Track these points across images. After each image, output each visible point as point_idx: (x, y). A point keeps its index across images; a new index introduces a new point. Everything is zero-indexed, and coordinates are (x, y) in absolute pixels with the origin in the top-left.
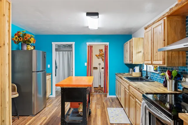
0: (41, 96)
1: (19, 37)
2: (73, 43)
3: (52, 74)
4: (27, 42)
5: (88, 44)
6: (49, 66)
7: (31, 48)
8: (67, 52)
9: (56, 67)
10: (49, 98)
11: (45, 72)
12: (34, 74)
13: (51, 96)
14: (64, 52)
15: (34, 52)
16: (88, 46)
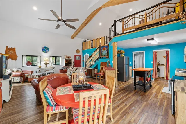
0: (127, 76)
1: (119, 52)
2: (144, 51)
3: (132, 67)
4: (122, 53)
5: (153, 51)
6: (131, 63)
7: (123, 55)
8: (141, 56)
9: (135, 64)
10: (131, 78)
11: (129, 65)
12: (124, 66)
13: (132, 77)
14: (140, 56)
15: (124, 57)
16: (154, 52)
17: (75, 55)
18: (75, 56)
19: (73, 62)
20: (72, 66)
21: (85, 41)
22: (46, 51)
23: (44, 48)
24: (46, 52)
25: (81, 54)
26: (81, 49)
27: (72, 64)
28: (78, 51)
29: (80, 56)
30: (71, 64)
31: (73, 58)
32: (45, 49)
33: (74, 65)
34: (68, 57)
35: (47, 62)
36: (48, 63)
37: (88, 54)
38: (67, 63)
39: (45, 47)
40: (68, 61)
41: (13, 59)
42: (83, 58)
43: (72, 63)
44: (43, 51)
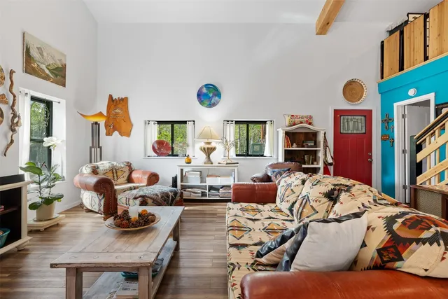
17: (336, 112)
18: (338, 114)
19: (326, 146)
20: (321, 165)
21: (400, 30)
22: (210, 99)
23: (204, 90)
24: (212, 105)
25: (371, 101)
26: (369, 77)
27: (321, 155)
28: (352, 89)
29: (367, 115)
30: (315, 152)
31: (325, 127)
32: (209, 95)
33: (330, 161)
34: (297, 120)
35: (209, 143)
36: (213, 145)
37: (431, 96)
38: (294, 148)
39: (206, 86)
40: (302, 138)
41: (121, 134)
42: (387, 121)
43: (321, 148)
44: (201, 102)
